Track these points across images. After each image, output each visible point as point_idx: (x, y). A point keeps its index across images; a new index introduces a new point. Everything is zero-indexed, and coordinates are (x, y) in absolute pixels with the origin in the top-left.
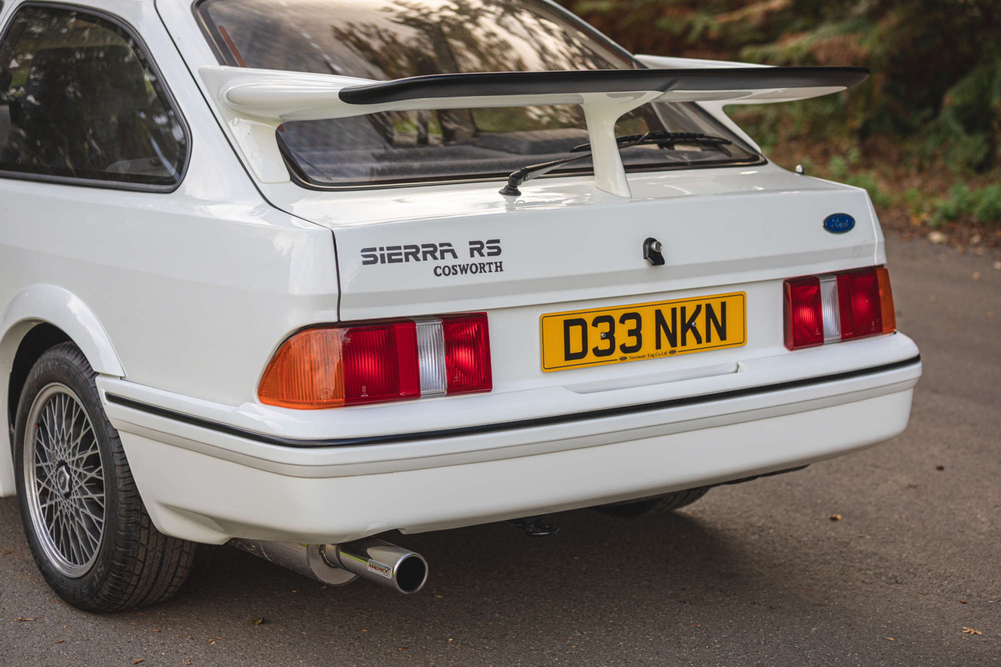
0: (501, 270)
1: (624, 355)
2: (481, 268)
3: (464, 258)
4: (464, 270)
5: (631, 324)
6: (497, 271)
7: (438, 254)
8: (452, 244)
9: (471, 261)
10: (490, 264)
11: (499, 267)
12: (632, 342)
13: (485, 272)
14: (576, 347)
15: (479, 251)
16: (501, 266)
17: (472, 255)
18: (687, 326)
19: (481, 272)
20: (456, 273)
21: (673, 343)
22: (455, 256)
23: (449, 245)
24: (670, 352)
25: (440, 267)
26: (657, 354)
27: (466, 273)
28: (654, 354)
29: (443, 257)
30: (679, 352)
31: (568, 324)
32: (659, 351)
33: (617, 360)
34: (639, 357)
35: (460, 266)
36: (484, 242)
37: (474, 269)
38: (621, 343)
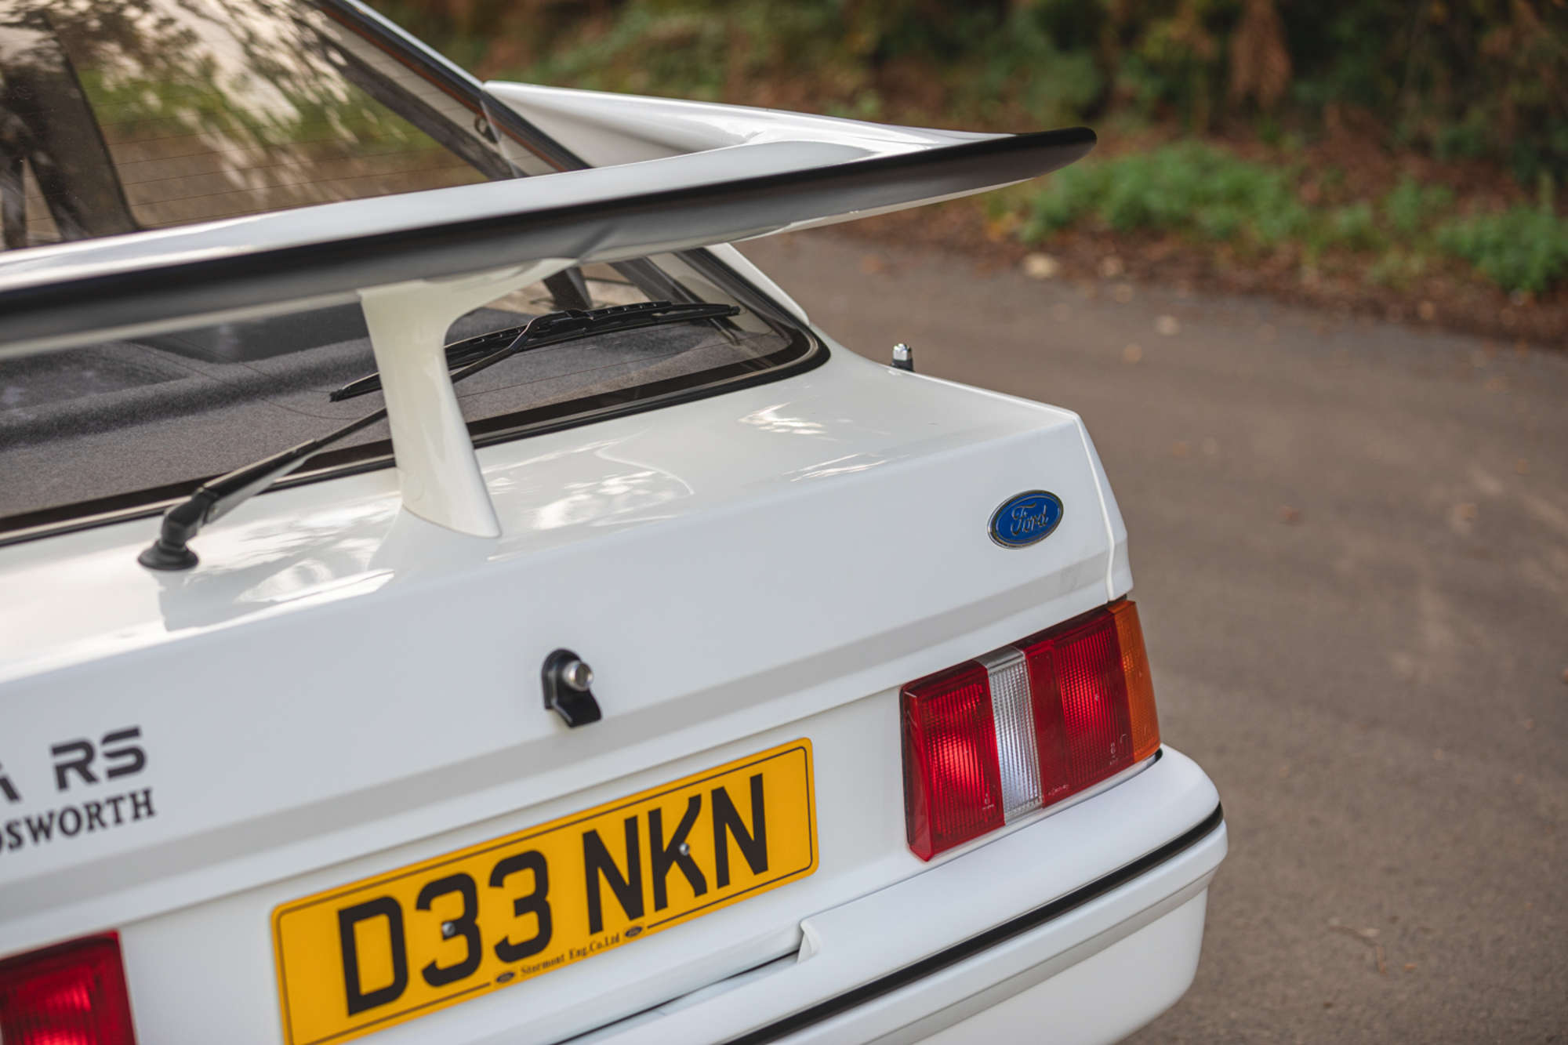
0: (150, 813)
1: (506, 967)
2: (91, 816)
3: (40, 797)
4: (40, 829)
5: (522, 883)
6: (137, 816)
9: (59, 801)
10: (115, 801)
11: (143, 805)
12: (526, 928)
13: (103, 824)
14: (375, 973)
15: (82, 768)
16: (147, 803)
17: (62, 784)
18: (668, 856)
19: (91, 828)
20: (19, 843)
21: (634, 909)
22: (13, 796)
24: (627, 934)
26: (594, 946)
27: (48, 837)
28: (584, 949)
30: (649, 927)
31: (349, 919)
32: (599, 937)
33: (488, 984)
34: (546, 965)
35: (29, 822)
36: (95, 739)
37: (70, 822)
38: (498, 939)
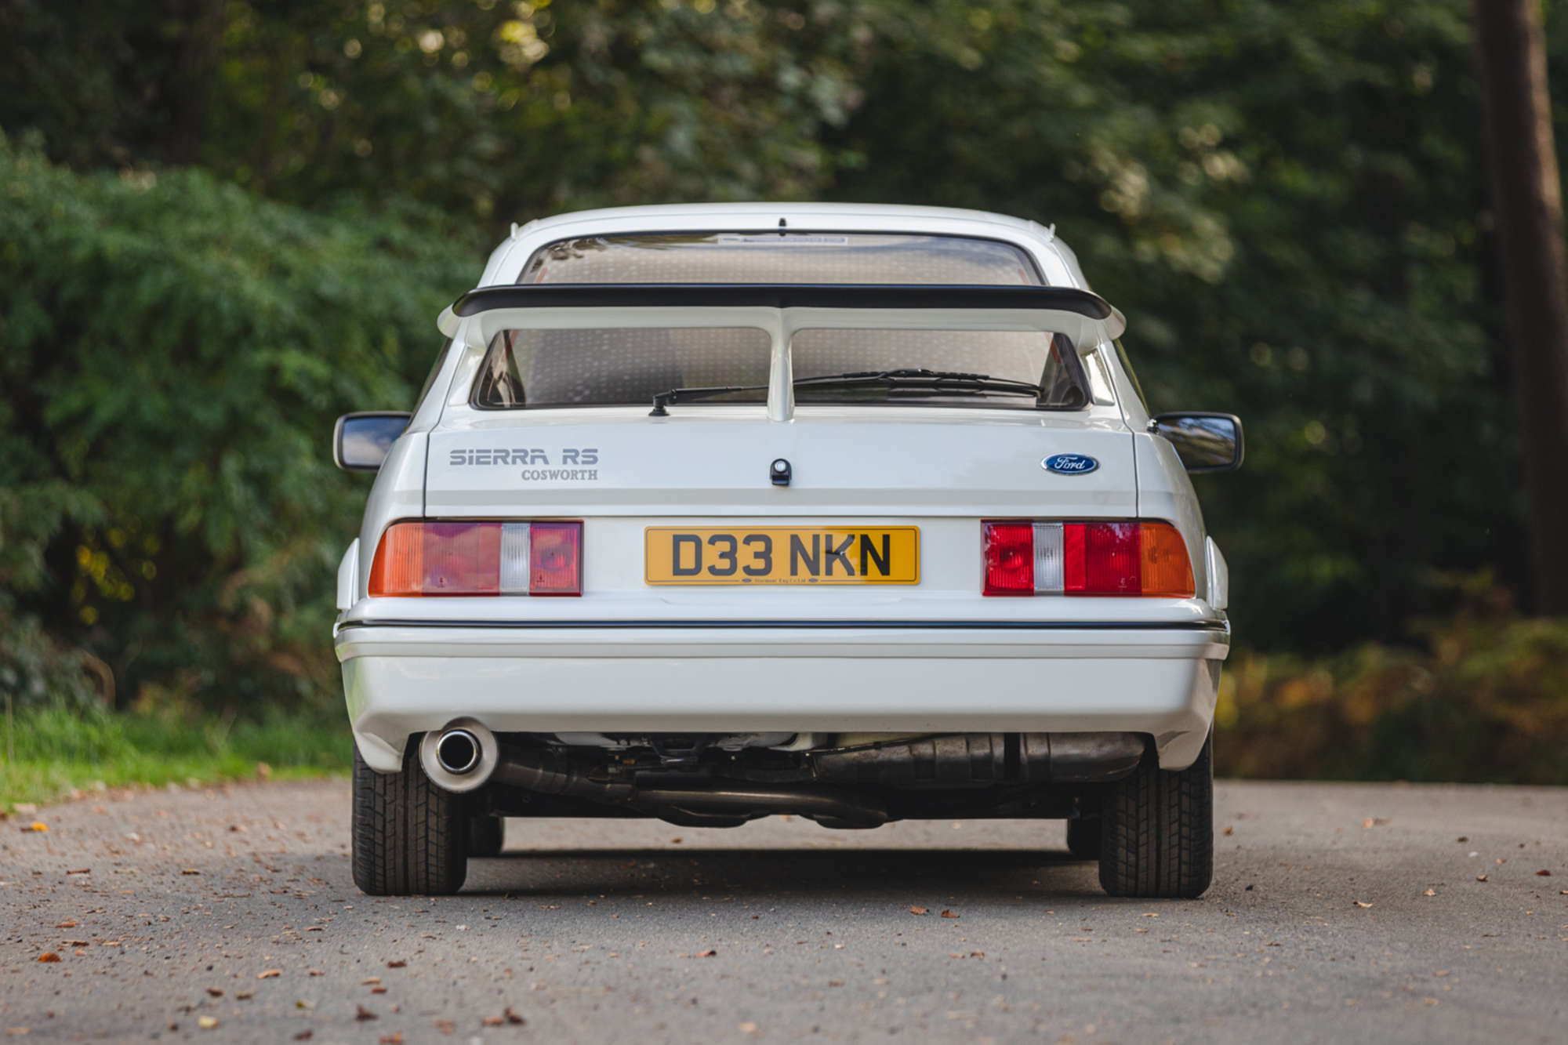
0: (596, 478)
1: (748, 577)
2: (573, 475)
3: (556, 465)
4: (554, 475)
5: (760, 546)
6: (590, 478)
7: (528, 459)
8: (545, 451)
9: (563, 467)
10: (583, 472)
11: (593, 475)
12: (759, 564)
13: (577, 479)
14: (688, 563)
15: (573, 458)
16: (595, 475)
17: (565, 462)
18: (835, 555)
19: (572, 478)
20: (545, 478)
21: (815, 571)
22: (546, 462)
23: (542, 451)
24: (811, 581)
25: (529, 472)
26: (793, 581)
27: (556, 478)
28: (788, 581)
29: (533, 462)
30: (822, 581)
31: (678, 540)
32: (796, 578)
33: (739, 581)
34: (768, 581)
35: (550, 472)
36: (580, 450)
37: (565, 475)
38: (745, 565)
